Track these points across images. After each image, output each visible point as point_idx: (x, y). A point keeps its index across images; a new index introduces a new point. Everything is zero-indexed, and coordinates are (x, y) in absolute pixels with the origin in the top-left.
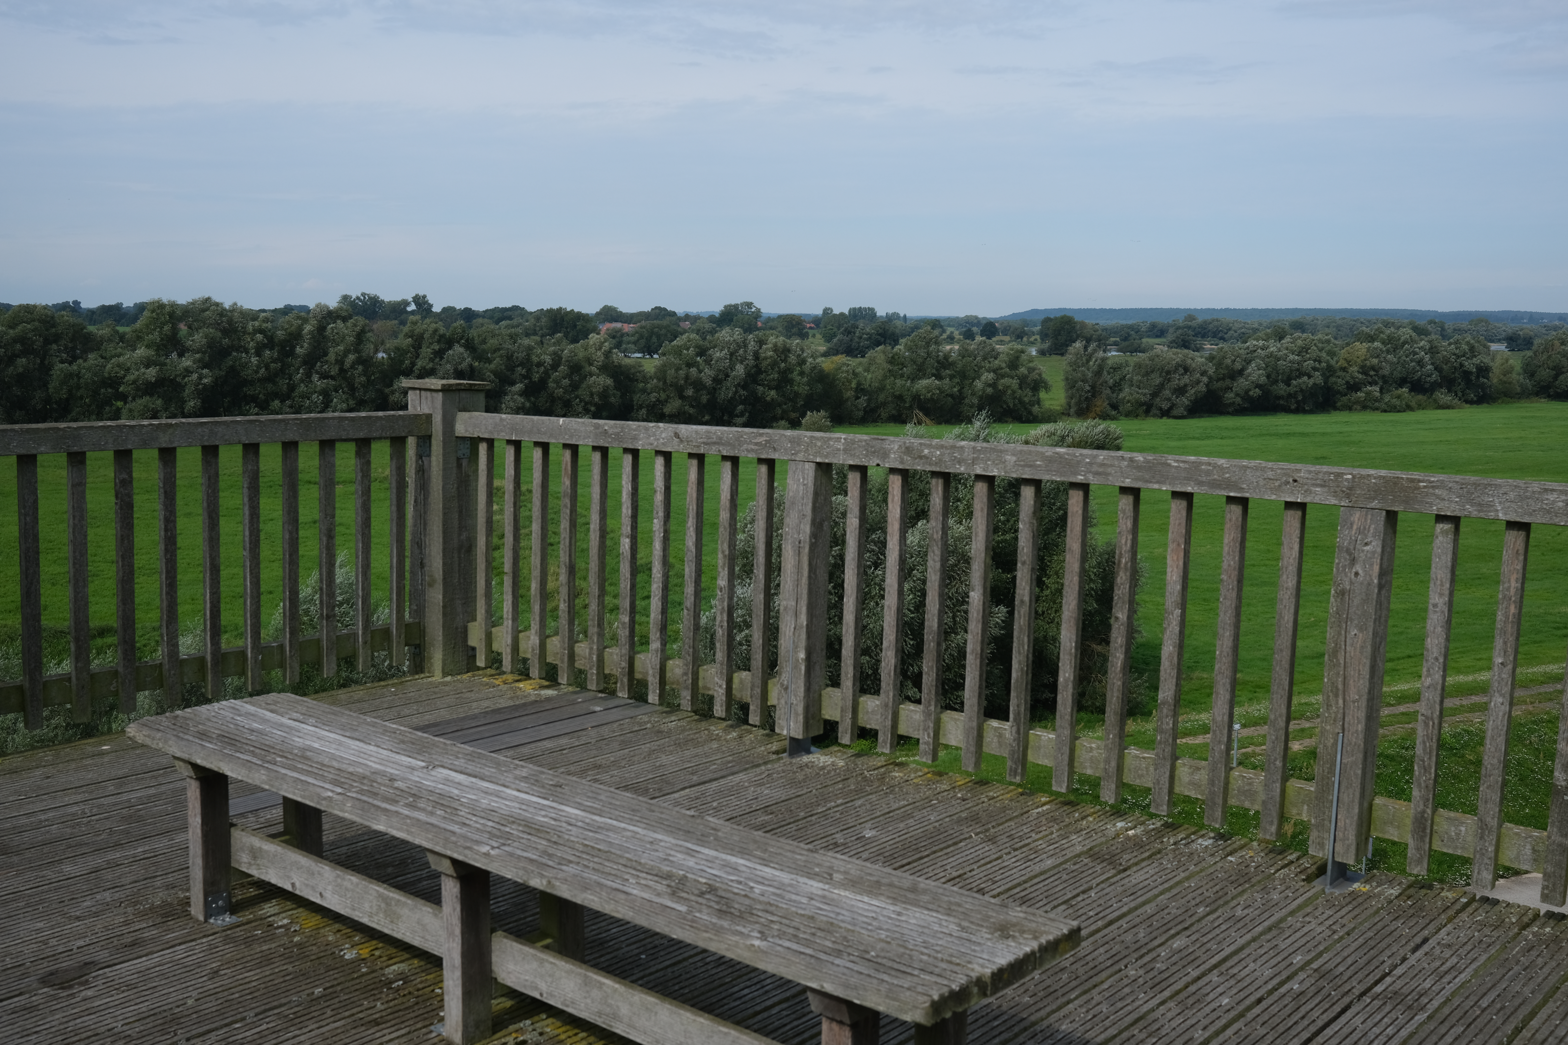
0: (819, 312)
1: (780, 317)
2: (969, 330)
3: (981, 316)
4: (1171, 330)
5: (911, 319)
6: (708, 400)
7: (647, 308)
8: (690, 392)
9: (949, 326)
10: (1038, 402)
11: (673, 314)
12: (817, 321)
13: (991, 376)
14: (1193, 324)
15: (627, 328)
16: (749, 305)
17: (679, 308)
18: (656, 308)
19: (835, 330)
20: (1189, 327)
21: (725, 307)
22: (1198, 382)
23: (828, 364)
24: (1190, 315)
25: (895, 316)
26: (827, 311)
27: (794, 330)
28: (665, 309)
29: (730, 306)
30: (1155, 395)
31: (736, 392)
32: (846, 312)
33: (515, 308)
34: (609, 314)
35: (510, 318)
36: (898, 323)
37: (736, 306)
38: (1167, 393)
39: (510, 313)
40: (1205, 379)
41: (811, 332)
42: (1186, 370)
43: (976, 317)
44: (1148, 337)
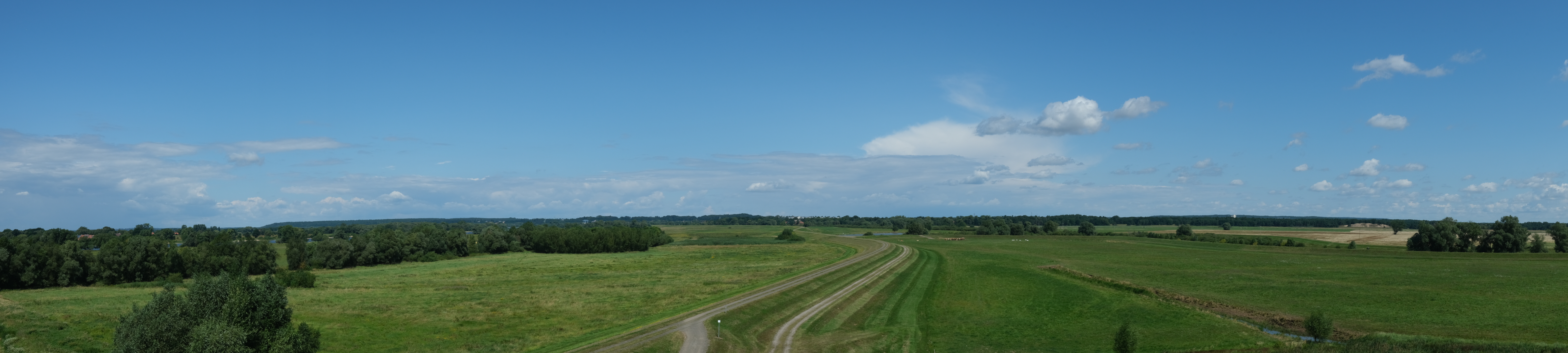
0: (180, 227)
1: (162, 230)
2: (248, 233)
3: (253, 227)
4: (335, 231)
5: (222, 229)
6: (124, 270)
7: (101, 227)
8: (116, 266)
9: (239, 231)
10: (276, 265)
11: (113, 230)
12: (179, 231)
13: (255, 254)
14: (345, 227)
15: (91, 237)
16: (148, 225)
17: (116, 227)
18: (105, 227)
19: (187, 235)
20: (343, 229)
21: (137, 226)
22: (345, 254)
23: (179, 251)
24: (343, 223)
25: (215, 228)
26: (184, 227)
27: (169, 236)
28: (109, 228)
29: (139, 225)
30: (327, 260)
31: (137, 266)
32: (193, 227)
33: (39, 229)
34: (83, 231)
35: (35, 234)
36: (217, 231)
37: (141, 226)
38: (333, 259)
39: (36, 231)
40: (349, 252)
41: (176, 237)
42: (341, 248)
43: (251, 228)
44: (326, 233)
